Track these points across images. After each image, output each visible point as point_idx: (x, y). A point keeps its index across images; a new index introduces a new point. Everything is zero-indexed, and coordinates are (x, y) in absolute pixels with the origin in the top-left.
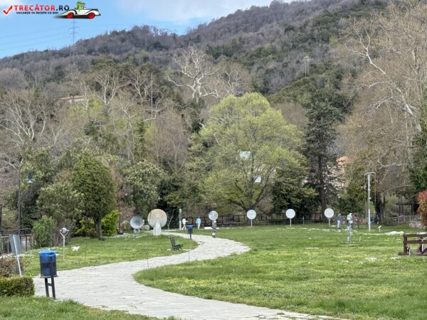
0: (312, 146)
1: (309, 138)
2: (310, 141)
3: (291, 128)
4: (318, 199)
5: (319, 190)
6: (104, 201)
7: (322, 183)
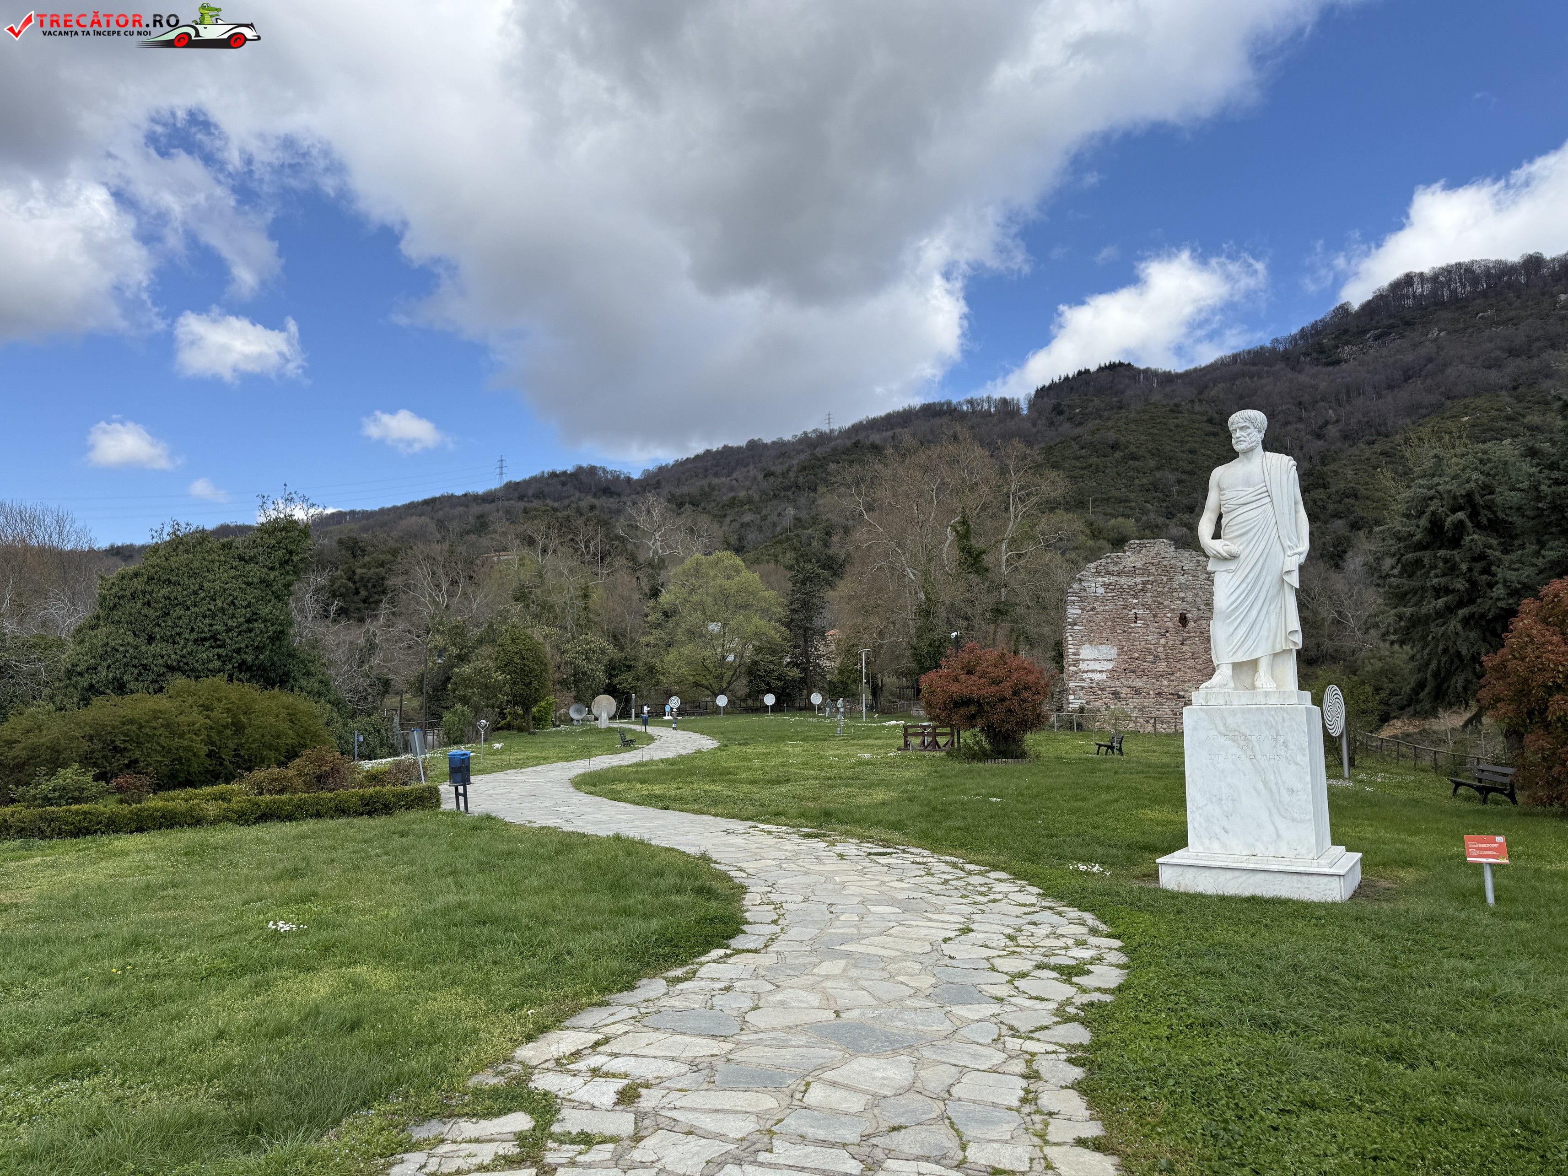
0: (796, 616)
1: (792, 607)
2: (793, 611)
3: (769, 594)
4: (803, 681)
5: (805, 670)
6: (535, 684)
7: (808, 661)
